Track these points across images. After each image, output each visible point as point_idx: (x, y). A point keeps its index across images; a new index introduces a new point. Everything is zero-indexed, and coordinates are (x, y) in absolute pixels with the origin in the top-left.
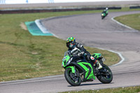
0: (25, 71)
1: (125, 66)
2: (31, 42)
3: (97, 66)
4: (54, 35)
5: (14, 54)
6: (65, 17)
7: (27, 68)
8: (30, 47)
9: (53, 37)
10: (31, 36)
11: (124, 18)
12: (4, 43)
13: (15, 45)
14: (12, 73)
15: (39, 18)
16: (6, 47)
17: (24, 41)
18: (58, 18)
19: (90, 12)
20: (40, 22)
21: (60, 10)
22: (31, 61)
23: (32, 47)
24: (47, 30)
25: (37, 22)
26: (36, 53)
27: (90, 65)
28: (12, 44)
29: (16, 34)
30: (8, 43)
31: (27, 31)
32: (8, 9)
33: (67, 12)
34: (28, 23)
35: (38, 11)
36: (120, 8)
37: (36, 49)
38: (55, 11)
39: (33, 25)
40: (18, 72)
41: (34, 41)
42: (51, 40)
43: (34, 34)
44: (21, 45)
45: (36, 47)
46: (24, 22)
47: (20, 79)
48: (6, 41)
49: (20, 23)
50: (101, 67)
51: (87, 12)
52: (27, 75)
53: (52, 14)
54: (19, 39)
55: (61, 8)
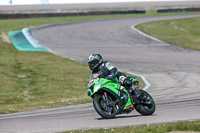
0: (8, 102)
2: (16, 61)
7: (12, 97)
15: (27, 25)
17: (7, 59)
20: (30, 31)
22: (16, 88)
23: (18, 68)
25: (25, 31)
31: (11, 45)
34: (11, 33)
36: (144, 12)
37: (23, 71)
45: (24, 67)
46: (6, 32)
52: (10, 107)
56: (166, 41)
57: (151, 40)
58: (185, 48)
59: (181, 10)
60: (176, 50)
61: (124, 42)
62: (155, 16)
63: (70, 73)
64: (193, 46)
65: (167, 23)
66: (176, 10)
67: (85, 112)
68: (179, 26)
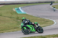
0: (15, 28)
1: (56, 25)
2: (17, 16)
4: (27, 13)
5: (10, 21)
6: (31, 6)
7: (16, 27)
8: (17, 18)
9: (26, 14)
10: (18, 14)
11: (56, 6)
12: (6, 17)
13: (11, 18)
14: (9, 29)
15: (20, 6)
16: (7, 18)
17: (15, 16)
18: (28, 6)
19: (42, 4)
20: (21, 8)
21: (29, 3)
22: (17, 24)
23: (18, 18)
24: (24, 11)
25: (20, 8)
26: (19, 21)
28: (10, 17)
29: (11, 13)
30: (8, 17)
31: (16, 12)
32: (8, 3)
33: (32, 4)
34: (16, 9)
35: (20, 4)
36: (54, 2)
37: (19, 19)
38: (27, 3)
39: (18, 9)
40: (12, 29)
41: (18, 16)
42: (26, 15)
43: (18, 13)
44: (13, 18)
45: (20, 18)
46: (14, 8)
47: (13, 31)
48: (7, 16)
49: (13, 9)
51: (41, 4)
52: (16, 30)
53: (26, 5)
54: (12, 15)
55: (30, 2)
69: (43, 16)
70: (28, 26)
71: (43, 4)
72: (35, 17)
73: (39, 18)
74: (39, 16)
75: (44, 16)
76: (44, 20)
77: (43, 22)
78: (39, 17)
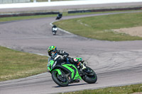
3: (81, 67)
27: (74, 66)
33: (5, 18)
50: (84, 67)
56: (74, 33)
57: (64, 33)
58: (88, 38)
59: (84, 11)
60: (82, 39)
61: (45, 35)
62: (67, 16)
63: (7, 58)
64: (93, 36)
65: (75, 20)
66: (81, 11)
67: (18, 85)
68: (83, 22)
69: (31, 48)
70: (65, 66)
71: (32, 19)
72: (12, 50)
73: (21, 54)
74: (22, 48)
75: (34, 49)
76: (34, 57)
77: (32, 62)
78: (22, 50)
